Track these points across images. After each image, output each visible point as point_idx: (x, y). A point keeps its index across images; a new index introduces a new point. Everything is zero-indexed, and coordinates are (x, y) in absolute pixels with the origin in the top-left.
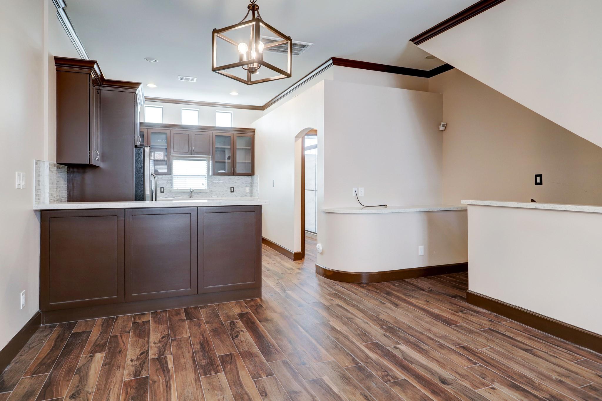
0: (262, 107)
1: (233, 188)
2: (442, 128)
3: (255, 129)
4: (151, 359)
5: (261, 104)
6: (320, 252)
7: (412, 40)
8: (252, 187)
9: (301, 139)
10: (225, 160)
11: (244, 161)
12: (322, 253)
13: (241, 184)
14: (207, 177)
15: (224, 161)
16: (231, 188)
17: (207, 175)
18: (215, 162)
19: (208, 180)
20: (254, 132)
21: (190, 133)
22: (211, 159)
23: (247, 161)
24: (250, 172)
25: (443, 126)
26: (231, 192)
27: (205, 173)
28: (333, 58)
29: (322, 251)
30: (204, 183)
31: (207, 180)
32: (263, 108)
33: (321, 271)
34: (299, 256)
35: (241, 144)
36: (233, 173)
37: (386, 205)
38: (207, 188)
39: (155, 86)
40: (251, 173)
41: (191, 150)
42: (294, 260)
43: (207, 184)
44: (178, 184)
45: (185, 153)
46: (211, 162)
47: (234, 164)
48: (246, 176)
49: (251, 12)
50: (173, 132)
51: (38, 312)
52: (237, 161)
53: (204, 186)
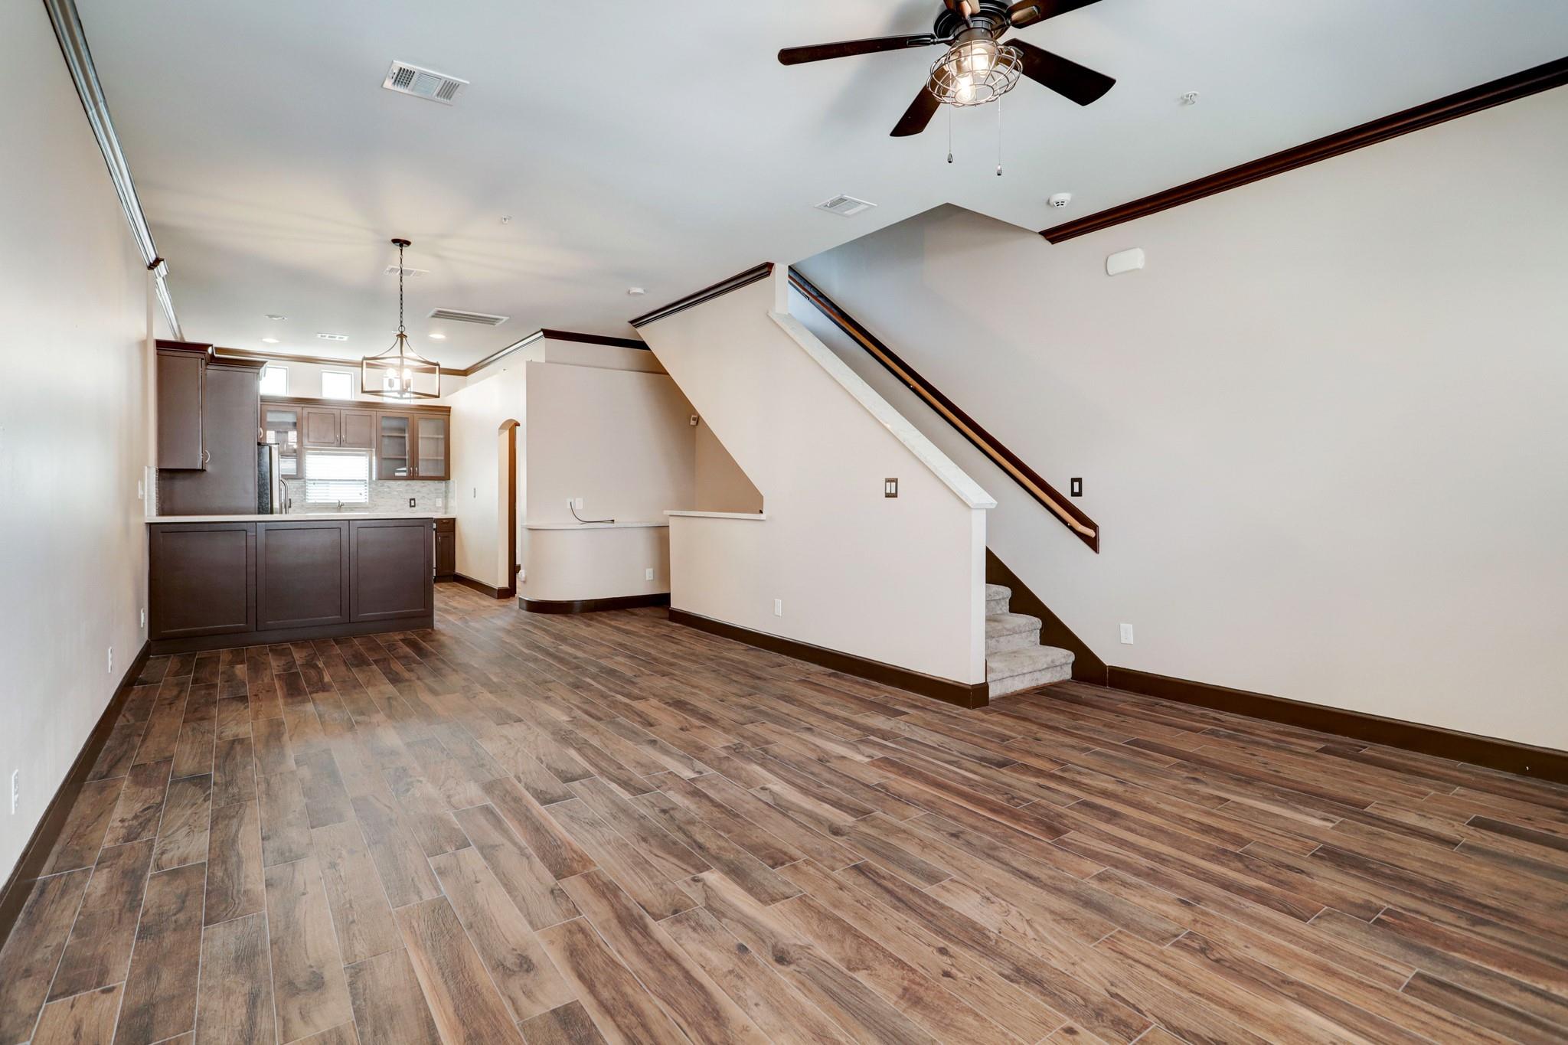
0: (465, 371)
1: (414, 499)
2: (693, 423)
3: (450, 408)
4: (300, 665)
5: (463, 366)
6: (523, 580)
7: (632, 322)
8: (446, 497)
9: (508, 432)
10: (405, 455)
11: (435, 458)
12: (524, 582)
13: (428, 494)
14: (367, 482)
15: (403, 457)
16: (411, 500)
17: (367, 479)
18: (382, 459)
19: (370, 488)
20: (449, 411)
21: (336, 412)
22: (374, 453)
23: (439, 458)
24: (442, 474)
25: (694, 419)
26: (411, 506)
27: (365, 476)
28: (542, 330)
29: (526, 578)
30: (363, 492)
31: (367, 488)
32: (465, 373)
33: (524, 605)
34: (508, 593)
35: (426, 431)
36: (413, 476)
37: (613, 521)
38: (367, 500)
39: (277, 341)
40: (446, 477)
41: (339, 439)
42: (498, 598)
43: (367, 494)
44: (316, 494)
45: (330, 444)
46: (374, 458)
47: (414, 462)
48: (436, 482)
49: (399, 339)
50: (306, 411)
51: (148, 641)
52: (420, 457)
53: (363, 497)
